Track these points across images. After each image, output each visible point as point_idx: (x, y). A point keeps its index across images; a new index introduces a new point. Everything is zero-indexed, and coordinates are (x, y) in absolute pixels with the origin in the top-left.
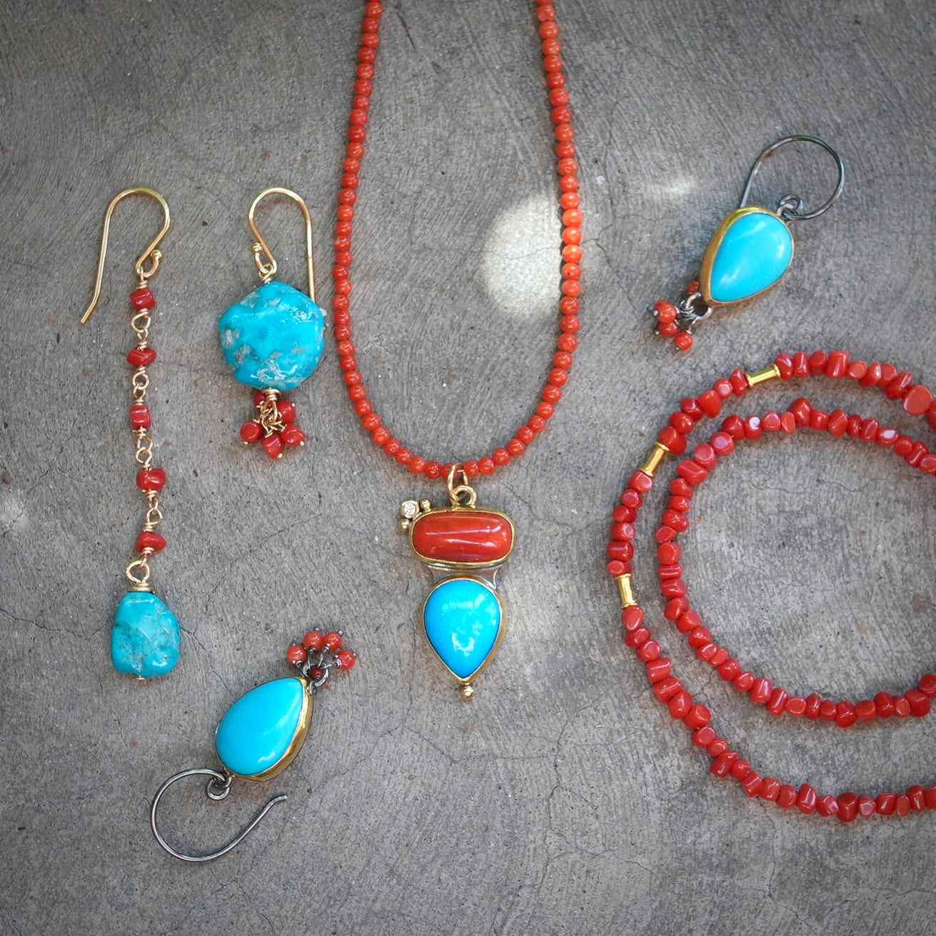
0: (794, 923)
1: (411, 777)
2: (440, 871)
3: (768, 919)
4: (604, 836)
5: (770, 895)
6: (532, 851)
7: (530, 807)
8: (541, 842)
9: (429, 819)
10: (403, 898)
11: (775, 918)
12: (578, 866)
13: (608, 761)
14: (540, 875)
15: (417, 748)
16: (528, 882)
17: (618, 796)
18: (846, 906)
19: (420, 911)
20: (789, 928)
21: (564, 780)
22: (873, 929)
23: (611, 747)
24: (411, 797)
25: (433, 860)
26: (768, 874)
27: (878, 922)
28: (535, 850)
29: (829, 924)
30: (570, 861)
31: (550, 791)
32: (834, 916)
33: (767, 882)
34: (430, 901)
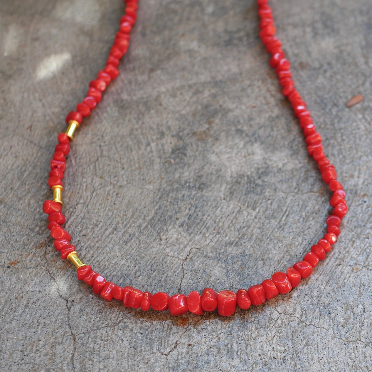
0: (239, 212)
1: (16, 157)
2: (29, 200)
3: (223, 210)
4: (128, 177)
5: (224, 199)
6: (84, 187)
7: (85, 166)
8: (90, 182)
9: (25, 175)
10: (7, 214)
11: (227, 210)
12: (111, 192)
13: (130, 143)
14: (89, 198)
15: (21, 143)
16: (82, 201)
17: (136, 158)
18: (270, 202)
19: (16, 220)
20: (236, 214)
21: (105, 153)
22: (286, 212)
23: (132, 136)
24: (15, 166)
25: (26, 195)
26: (223, 188)
27: (289, 209)
28: (87, 186)
29: (259, 210)
30: (107, 190)
31: (96, 159)
32: (262, 207)
33: (222, 192)
34: (23, 214)
